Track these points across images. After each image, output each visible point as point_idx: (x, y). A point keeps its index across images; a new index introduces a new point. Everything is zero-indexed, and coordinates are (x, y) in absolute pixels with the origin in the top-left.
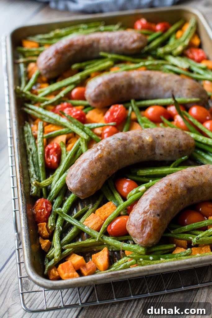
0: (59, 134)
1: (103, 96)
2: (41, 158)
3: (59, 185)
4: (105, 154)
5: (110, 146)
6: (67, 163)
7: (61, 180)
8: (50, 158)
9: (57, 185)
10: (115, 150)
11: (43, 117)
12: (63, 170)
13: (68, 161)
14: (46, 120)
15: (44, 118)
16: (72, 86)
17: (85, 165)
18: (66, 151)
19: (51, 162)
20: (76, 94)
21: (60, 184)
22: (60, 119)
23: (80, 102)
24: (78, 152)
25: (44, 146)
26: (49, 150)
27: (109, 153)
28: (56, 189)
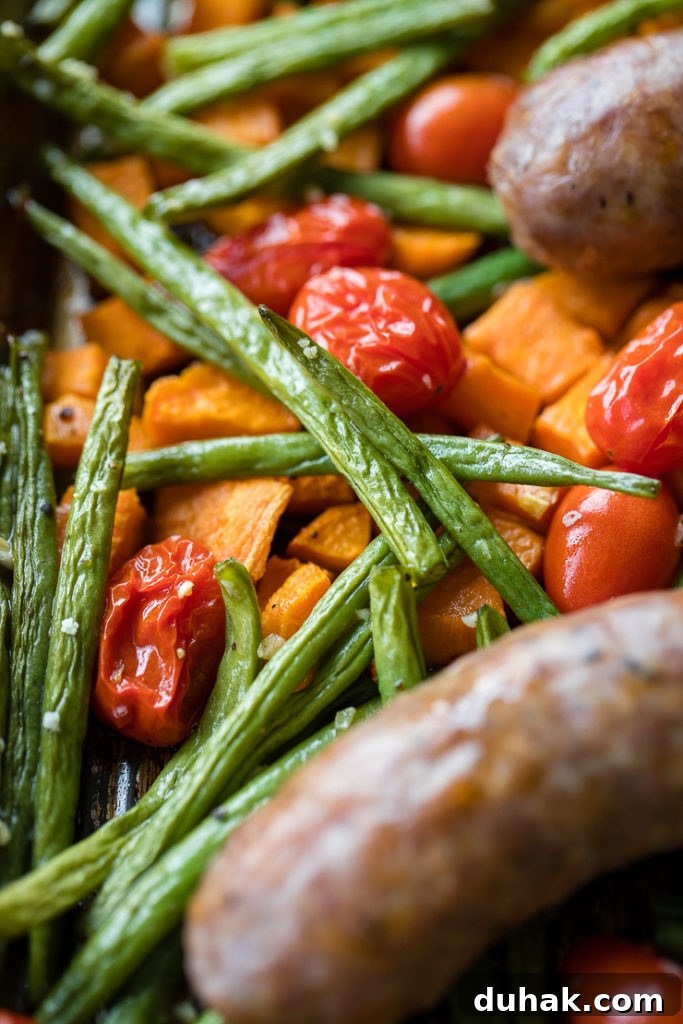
0: (243, 470)
1: (617, 212)
2: (64, 668)
3: (145, 914)
4: (500, 779)
5: (556, 713)
6: (237, 743)
7: (166, 878)
8: (129, 673)
9: (135, 911)
10: (580, 754)
11: (155, 296)
12: (204, 792)
13: (251, 728)
14: (173, 325)
15: (159, 311)
16: (424, 63)
17: (340, 847)
18: (260, 635)
19: (131, 700)
20: (439, 129)
21: (155, 907)
22: (263, 355)
23: (456, 199)
24: (345, 652)
25: (112, 566)
26: (137, 600)
27: (531, 778)
28: (122, 943)
